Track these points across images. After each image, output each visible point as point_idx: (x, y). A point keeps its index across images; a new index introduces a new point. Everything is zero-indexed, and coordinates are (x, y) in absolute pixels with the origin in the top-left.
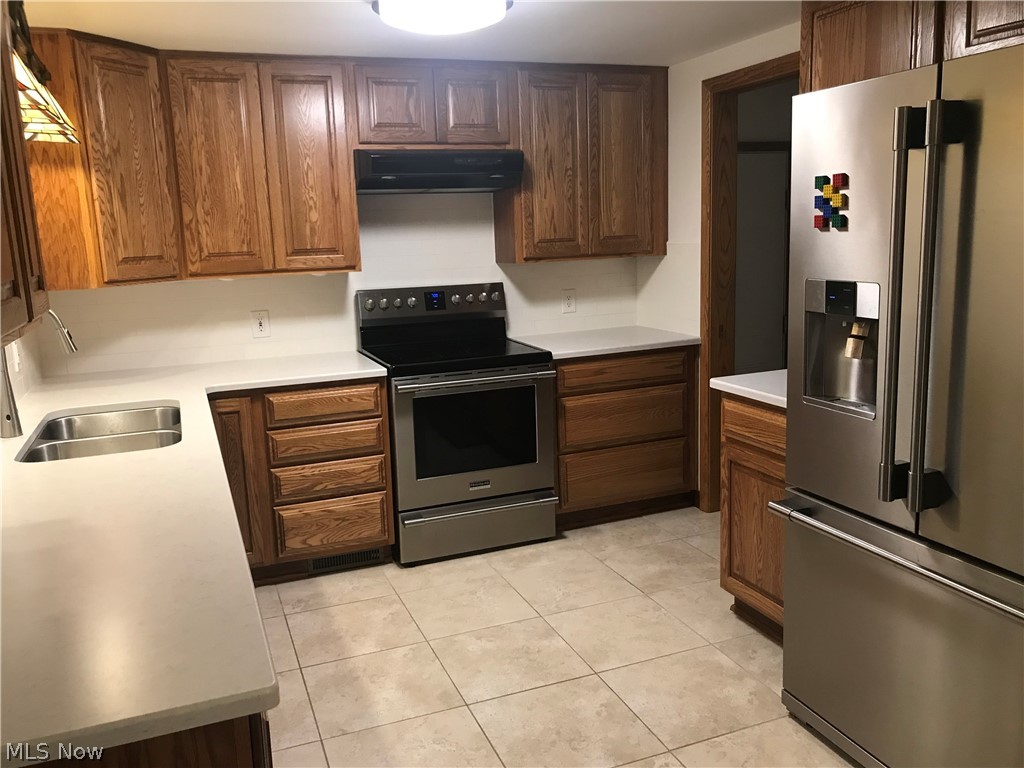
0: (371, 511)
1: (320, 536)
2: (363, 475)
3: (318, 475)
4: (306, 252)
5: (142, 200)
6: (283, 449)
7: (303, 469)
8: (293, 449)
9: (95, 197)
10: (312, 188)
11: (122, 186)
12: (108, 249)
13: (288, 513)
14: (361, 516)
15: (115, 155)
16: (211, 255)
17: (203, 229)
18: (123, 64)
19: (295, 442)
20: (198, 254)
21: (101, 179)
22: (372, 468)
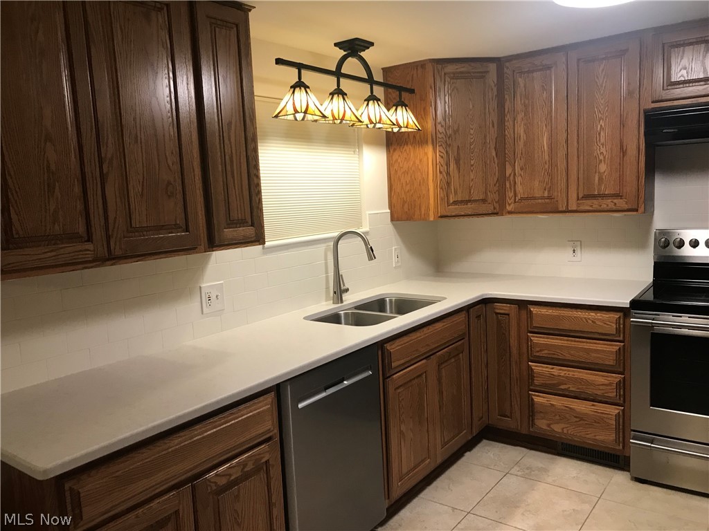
0: (605, 419)
1: (563, 425)
2: (601, 387)
3: (563, 377)
4: (594, 197)
5: (472, 162)
6: (538, 349)
7: (552, 369)
8: (546, 352)
9: (438, 162)
10: (603, 145)
11: (458, 153)
12: (442, 195)
13: (539, 399)
14: (599, 421)
15: (455, 134)
16: (522, 199)
17: (518, 180)
18: (469, 73)
19: (547, 346)
20: (513, 198)
21: (443, 151)
22: (610, 384)
